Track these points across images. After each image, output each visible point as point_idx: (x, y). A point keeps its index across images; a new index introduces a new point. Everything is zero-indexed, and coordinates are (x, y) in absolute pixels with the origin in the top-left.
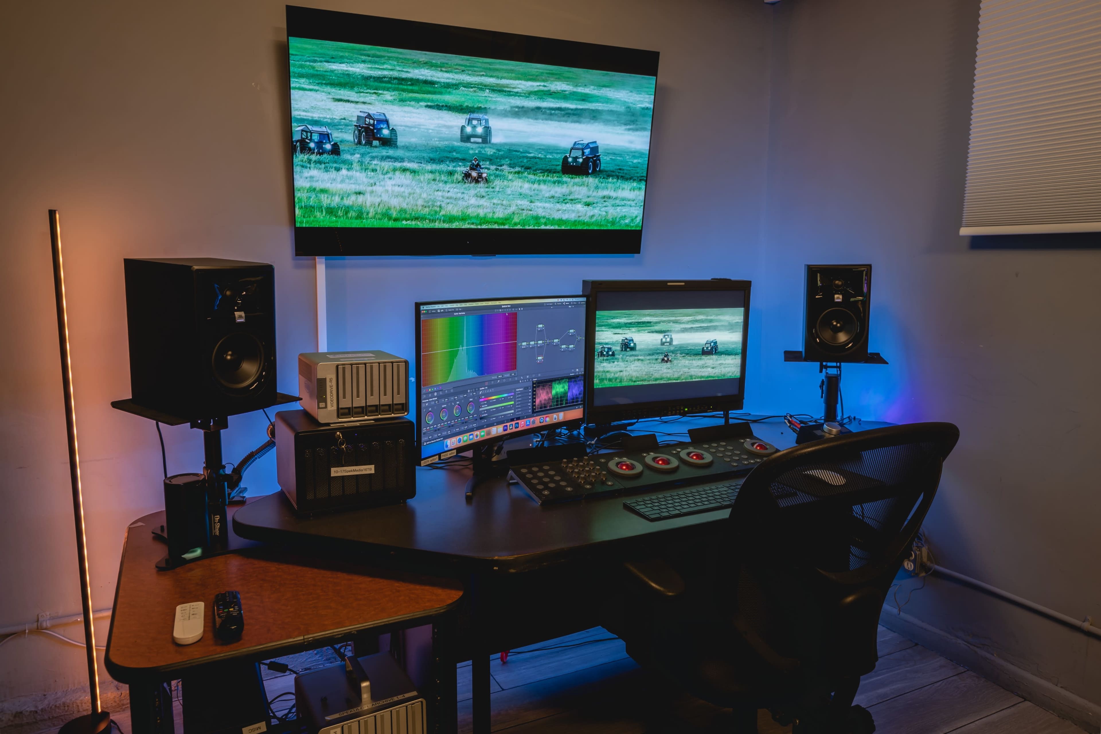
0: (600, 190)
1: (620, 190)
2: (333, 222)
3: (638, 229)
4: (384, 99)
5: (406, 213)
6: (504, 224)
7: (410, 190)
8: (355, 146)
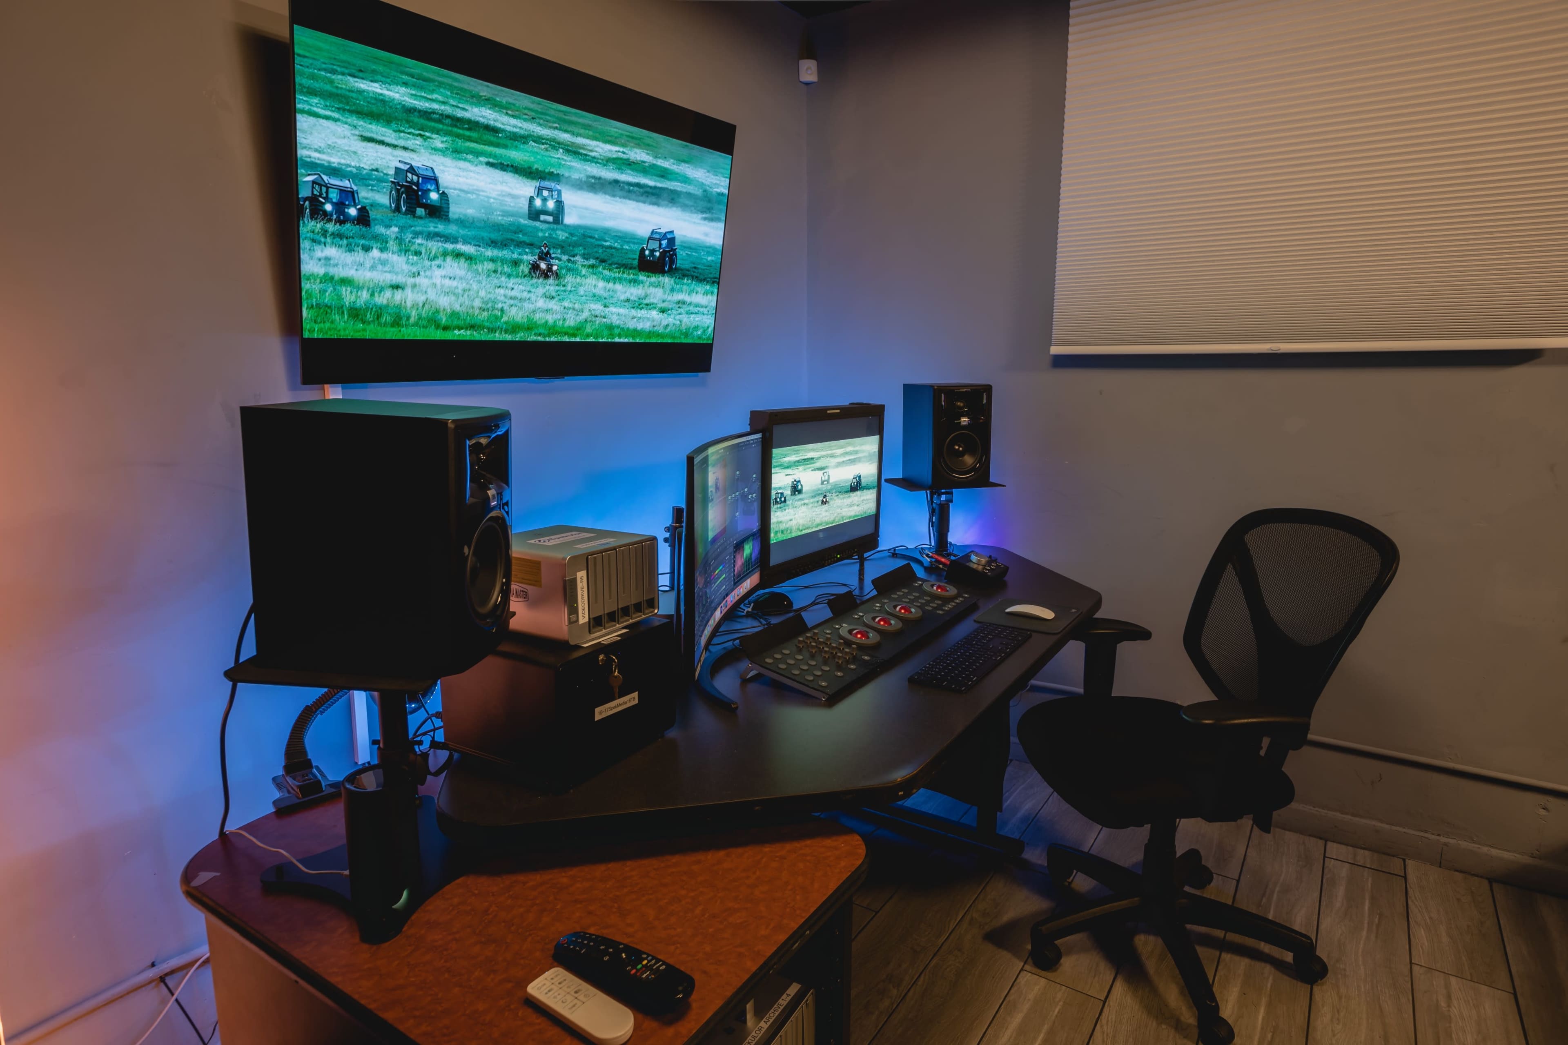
0: (675, 293)
1: (694, 294)
2: (359, 331)
3: (709, 342)
4: (433, 147)
5: (459, 318)
6: (575, 335)
7: (464, 284)
8: (392, 215)
